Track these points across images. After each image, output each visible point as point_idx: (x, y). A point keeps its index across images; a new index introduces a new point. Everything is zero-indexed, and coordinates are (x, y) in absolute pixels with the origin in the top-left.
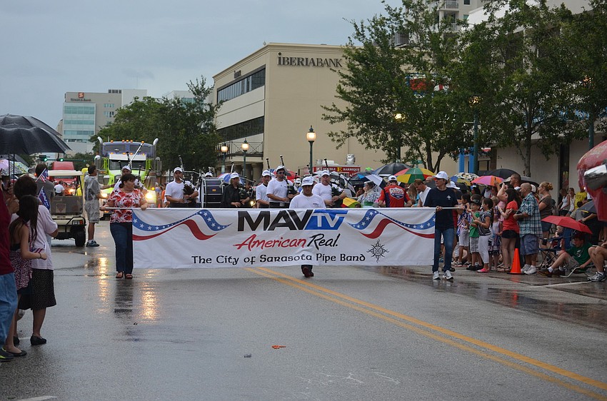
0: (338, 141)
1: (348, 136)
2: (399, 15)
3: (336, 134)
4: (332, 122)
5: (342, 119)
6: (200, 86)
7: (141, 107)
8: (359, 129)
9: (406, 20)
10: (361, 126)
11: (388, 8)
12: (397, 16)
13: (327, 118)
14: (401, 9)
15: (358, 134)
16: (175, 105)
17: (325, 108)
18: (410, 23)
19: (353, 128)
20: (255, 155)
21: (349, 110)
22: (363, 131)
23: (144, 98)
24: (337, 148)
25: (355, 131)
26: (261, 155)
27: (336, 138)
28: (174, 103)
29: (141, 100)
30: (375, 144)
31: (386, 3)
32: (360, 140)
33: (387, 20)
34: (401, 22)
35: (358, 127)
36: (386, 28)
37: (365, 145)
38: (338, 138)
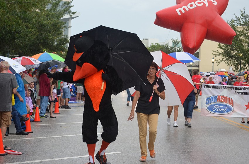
0: (218, 63)
1: (221, 61)
2: (240, 19)
3: (217, 60)
4: (216, 56)
5: (219, 55)
6: (176, 40)
7: (154, 47)
8: (225, 59)
9: (242, 21)
10: (226, 58)
11: (236, 17)
12: (239, 19)
13: (214, 55)
14: (241, 17)
15: (225, 60)
16: (166, 47)
17: (213, 51)
18: (244, 22)
19: (224, 58)
20: (196, 66)
21: (222, 52)
22: (227, 59)
23: (155, 44)
24: (217, 65)
25: (224, 59)
26: (198, 67)
27: (217, 62)
28: (166, 46)
29: (154, 44)
30: (230, 64)
31: (235, 15)
32: (226, 63)
33: (235, 21)
34: (240, 22)
35: (225, 58)
36: (235, 24)
37: (227, 64)
38: (218, 62)
